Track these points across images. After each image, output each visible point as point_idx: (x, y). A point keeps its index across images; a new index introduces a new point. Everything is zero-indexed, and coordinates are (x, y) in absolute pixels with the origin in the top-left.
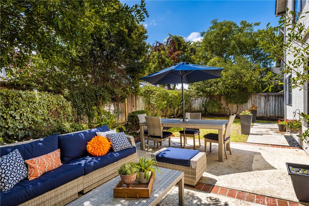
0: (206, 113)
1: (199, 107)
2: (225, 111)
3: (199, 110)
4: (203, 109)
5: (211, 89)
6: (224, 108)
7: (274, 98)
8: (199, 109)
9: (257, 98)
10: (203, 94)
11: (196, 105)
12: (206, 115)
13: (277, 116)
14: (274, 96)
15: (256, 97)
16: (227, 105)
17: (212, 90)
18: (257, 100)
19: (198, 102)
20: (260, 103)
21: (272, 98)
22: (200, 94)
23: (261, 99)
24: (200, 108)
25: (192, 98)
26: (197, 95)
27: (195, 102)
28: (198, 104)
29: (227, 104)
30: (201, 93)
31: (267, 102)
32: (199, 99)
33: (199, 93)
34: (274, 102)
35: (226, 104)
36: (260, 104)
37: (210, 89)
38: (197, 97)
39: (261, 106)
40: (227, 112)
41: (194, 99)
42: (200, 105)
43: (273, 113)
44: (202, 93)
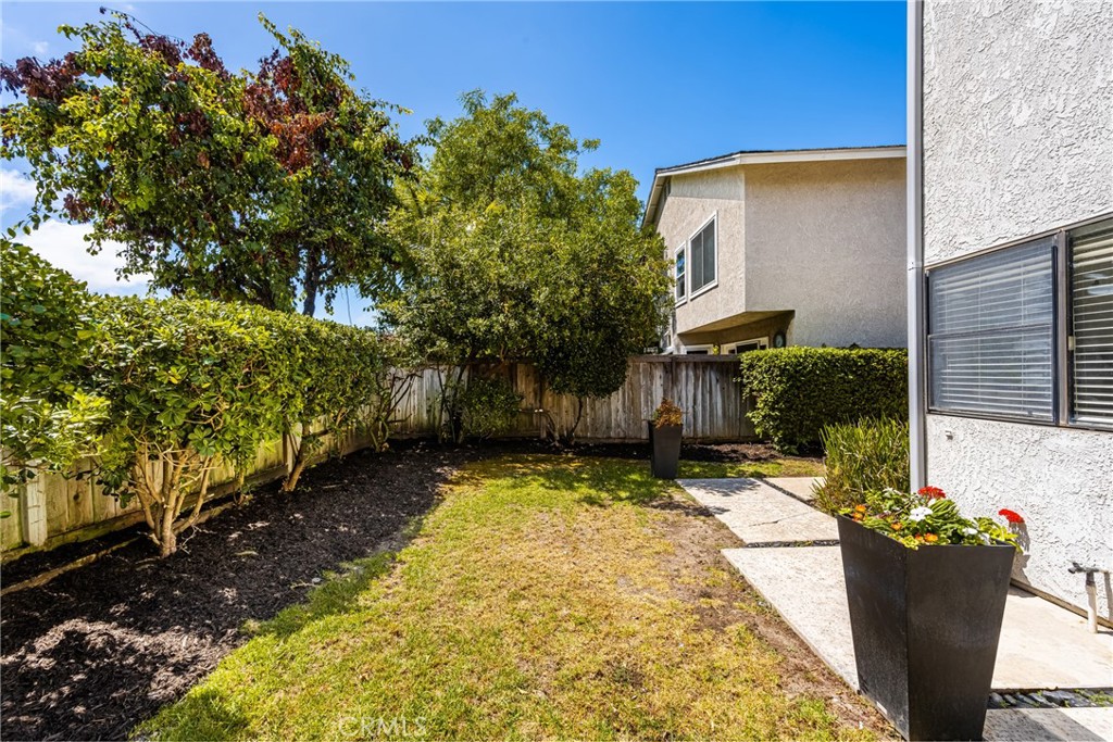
0: (457, 437)
1: (425, 408)
2: (531, 423)
3: (425, 423)
4: (445, 416)
5: (492, 326)
6: (529, 412)
7: (691, 373)
8: (425, 416)
9: (639, 373)
10: (451, 348)
11: (414, 400)
12: (457, 446)
13: (700, 435)
14: (691, 365)
15: (638, 368)
16: (540, 401)
17: (498, 328)
18: (639, 379)
19: (421, 387)
20: (650, 389)
21: (684, 373)
22: (435, 349)
23: (652, 377)
24: (428, 411)
25: (393, 370)
26: (422, 352)
27: (410, 386)
28: (420, 395)
29: (539, 394)
30: (443, 344)
31: (672, 388)
32: (428, 373)
33: (434, 344)
34: (691, 387)
35: (536, 394)
36: (651, 395)
37: (487, 322)
38: (421, 364)
39: (652, 402)
40: (538, 429)
41: (403, 372)
42: (428, 399)
43: (689, 427)
44: (445, 345)
